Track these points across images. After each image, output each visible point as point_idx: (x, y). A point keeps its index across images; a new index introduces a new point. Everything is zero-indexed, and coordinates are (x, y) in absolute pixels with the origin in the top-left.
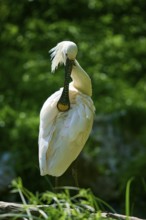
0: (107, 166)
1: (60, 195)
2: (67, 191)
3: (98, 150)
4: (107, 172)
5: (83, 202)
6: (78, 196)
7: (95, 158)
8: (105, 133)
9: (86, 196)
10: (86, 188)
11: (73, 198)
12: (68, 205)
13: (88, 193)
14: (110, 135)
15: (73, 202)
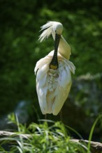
1: (41, 126)
2: (46, 123)
5: (58, 131)
6: (54, 126)
9: (60, 126)
10: (59, 121)
11: (50, 128)
12: (47, 132)
13: (61, 124)
15: (50, 130)
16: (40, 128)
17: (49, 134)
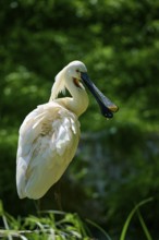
0: (95, 189)
1: (44, 220)
2: (52, 216)
3: (85, 171)
4: (95, 195)
5: (69, 228)
6: (64, 220)
7: (82, 180)
8: (93, 152)
9: (73, 221)
10: (72, 212)
11: (58, 223)
12: (52, 231)
13: (75, 218)
14: (99, 155)
15: (58, 227)
16: (43, 224)
17: (56, 234)
